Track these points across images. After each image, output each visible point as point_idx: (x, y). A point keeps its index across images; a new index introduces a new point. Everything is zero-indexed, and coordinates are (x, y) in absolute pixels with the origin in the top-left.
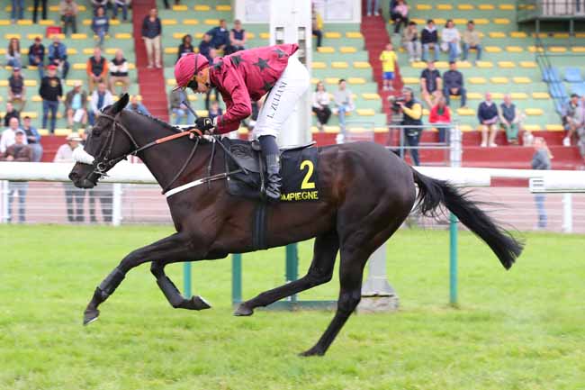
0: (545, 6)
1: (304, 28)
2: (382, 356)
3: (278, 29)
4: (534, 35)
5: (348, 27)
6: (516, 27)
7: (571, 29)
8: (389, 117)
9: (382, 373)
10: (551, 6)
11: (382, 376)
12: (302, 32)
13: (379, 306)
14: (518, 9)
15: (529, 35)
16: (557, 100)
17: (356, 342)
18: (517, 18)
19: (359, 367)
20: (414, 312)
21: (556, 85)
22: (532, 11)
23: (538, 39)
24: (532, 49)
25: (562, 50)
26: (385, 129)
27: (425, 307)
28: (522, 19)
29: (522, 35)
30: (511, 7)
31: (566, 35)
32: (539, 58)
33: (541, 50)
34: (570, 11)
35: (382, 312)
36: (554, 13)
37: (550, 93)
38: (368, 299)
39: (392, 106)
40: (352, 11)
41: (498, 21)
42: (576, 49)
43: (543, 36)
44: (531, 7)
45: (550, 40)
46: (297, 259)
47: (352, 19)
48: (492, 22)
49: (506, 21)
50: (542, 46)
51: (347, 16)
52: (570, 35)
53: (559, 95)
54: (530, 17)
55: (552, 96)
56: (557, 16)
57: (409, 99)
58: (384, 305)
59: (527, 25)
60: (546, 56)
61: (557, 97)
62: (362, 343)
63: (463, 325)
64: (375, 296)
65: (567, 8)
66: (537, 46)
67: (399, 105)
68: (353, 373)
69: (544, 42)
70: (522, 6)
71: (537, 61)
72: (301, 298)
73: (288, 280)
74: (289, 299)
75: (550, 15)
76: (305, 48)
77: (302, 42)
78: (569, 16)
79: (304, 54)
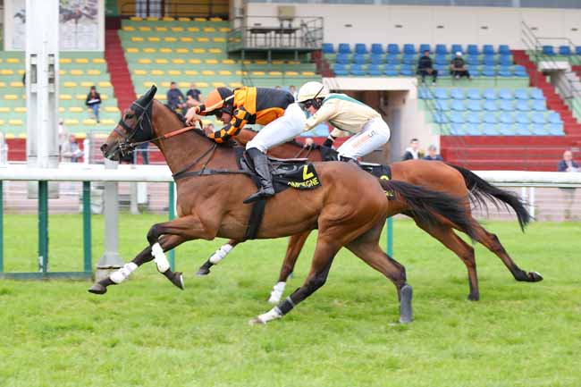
0: (249, 40)
1: (53, 55)
2: (113, 316)
3: (33, 56)
4: (240, 62)
5: (95, 55)
6: (226, 55)
7: (269, 58)
9: (113, 329)
10: (253, 40)
12: (52, 58)
14: (228, 42)
15: (236, 61)
17: (93, 305)
18: (228, 48)
19: (95, 324)
20: (141, 280)
22: (240, 43)
23: (243, 65)
24: (239, 73)
25: (261, 74)
27: (149, 277)
28: (231, 49)
29: (231, 62)
30: (223, 40)
31: (265, 62)
32: (245, 81)
33: (245, 73)
34: (268, 43)
36: (256, 45)
38: (105, 271)
40: (97, 42)
41: (212, 51)
42: (272, 73)
43: (247, 63)
44: (238, 40)
45: (253, 66)
47: (97, 47)
48: (207, 51)
49: (219, 51)
50: (247, 71)
51: (94, 45)
52: (269, 62)
54: (237, 48)
56: (258, 48)
59: (235, 54)
60: (250, 78)
62: (99, 305)
64: (110, 268)
65: (266, 41)
66: (243, 70)
68: (91, 329)
69: (248, 68)
70: (231, 39)
71: (243, 82)
72: (50, 269)
73: (40, 255)
74: (41, 271)
75: (253, 46)
76: (54, 71)
77: (52, 66)
78: (267, 48)
79: (54, 75)
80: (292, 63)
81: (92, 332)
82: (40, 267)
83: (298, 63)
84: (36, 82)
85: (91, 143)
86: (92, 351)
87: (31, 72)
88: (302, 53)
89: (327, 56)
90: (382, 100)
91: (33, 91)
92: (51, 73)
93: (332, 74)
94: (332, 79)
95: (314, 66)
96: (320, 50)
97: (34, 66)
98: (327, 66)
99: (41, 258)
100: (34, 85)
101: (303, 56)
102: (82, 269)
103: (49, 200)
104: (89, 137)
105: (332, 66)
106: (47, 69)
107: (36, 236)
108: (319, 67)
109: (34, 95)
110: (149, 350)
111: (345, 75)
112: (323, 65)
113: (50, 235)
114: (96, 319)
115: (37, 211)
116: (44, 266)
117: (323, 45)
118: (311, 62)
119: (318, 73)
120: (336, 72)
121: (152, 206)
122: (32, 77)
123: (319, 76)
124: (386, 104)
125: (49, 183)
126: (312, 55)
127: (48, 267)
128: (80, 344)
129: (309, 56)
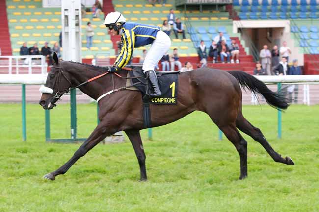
1: (77, 10)
2: (118, 164)
3: (65, 10)
4: (183, 12)
7: (201, 9)
9: (118, 172)
11: (118, 173)
12: (77, 12)
13: (114, 140)
15: (181, 12)
16: (194, 42)
17: (104, 157)
18: (176, 4)
21: (194, 35)
23: (185, 14)
24: (183, 18)
25: (197, 19)
26: (115, 57)
28: (178, 5)
29: (178, 12)
31: (198, 12)
32: (187, 23)
33: (187, 19)
35: (117, 143)
36: (193, 2)
37: (191, 39)
39: (118, 46)
42: (203, 19)
43: (188, 12)
45: (191, 14)
46: (76, 119)
49: (170, 6)
50: (188, 17)
52: (200, 12)
53: (195, 39)
54: (181, 4)
55: (192, 41)
58: (117, 140)
59: (180, 7)
60: (189, 21)
61: (195, 41)
62: (108, 158)
63: (155, 148)
64: (113, 136)
66: (185, 17)
68: (104, 172)
69: (188, 15)
72: (78, 137)
73: (72, 129)
74: (73, 138)
75: (191, 2)
76: (78, 19)
77: (77, 16)
78: (199, 3)
79: (78, 22)
80: (214, 12)
81: (104, 174)
82: (72, 135)
83: (218, 12)
84: (68, 26)
86: (106, 184)
87: (65, 20)
88: (221, 6)
89: (236, 8)
90: (268, 33)
91: (66, 31)
92: (77, 20)
93: (238, 18)
94: (239, 21)
95: (228, 14)
96: (231, 4)
97: (66, 17)
98: (236, 14)
99: (72, 130)
100: (66, 27)
101: (221, 8)
103: (77, 96)
104: (95, 58)
105: (239, 14)
106: (74, 18)
107: (69, 117)
108: (230, 14)
109: (67, 33)
111: (246, 19)
112: (233, 13)
113: (78, 117)
114: (107, 166)
115: (69, 102)
116: (74, 135)
117: (233, 1)
118: (226, 11)
119: (230, 18)
120: (242, 17)
122: (65, 22)
123: (231, 20)
124: (271, 36)
126: (226, 7)
127: (77, 135)
128: (98, 181)
129: (224, 8)
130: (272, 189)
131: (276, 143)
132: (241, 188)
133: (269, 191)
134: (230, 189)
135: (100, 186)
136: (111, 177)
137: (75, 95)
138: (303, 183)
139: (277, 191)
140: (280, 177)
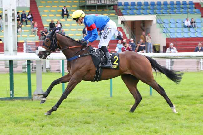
0: (88, 1)
1: (14, 10)
3: (6, 10)
4: (85, 10)
6: (79, 8)
7: (96, 8)
8: (40, 37)
9: (43, 120)
10: (90, 1)
11: (43, 121)
12: (13, 11)
13: (40, 98)
14: (80, 2)
18: (79, 5)
19: (35, 118)
20: (51, 99)
26: (39, 41)
27: (54, 98)
28: (81, 5)
30: (77, 2)
31: (95, 10)
34: (96, 3)
36: (91, 3)
38: (37, 96)
39: (41, 34)
41: (73, 6)
43: (87, 11)
44: (84, 2)
45: (90, 12)
46: (14, 84)
48: (71, 6)
49: (76, 6)
51: (26, 5)
54: (83, 4)
57: (46, 31)
59: (82, 7)
62: (35, 110)
63: (67, 103)
64: (39, 95)
67: (43, 33)
68: (34, 120)
72: (15, 96)
74: (11, 97)
75: (90, 4)
76: (14, 16)
77: (13, 14)
78: (95, 4)
79: (14, 18)
80: (105, 10)
81: (34, 121)
82: (11, 95)
83: (108, 10)
84: (7, 21)
85: (26, 44)
86: (35, 128)
87: (6, 17)
88: (110, 6)
89: (120, 7)
90: (142, 24)
91: (6, 24)
92: (13, 17)
93: (122, 14)
94: (122, 16)
96: (117, 5)
97: (6, 15)
98: (120, 11)
99: (11, 91)
100: (7, 22)
101: (110, 7)
102: (27, 95)
103: (14, 68)
104: (26, 42)
105: (122, 11)
107: (9, 82)
108: (116, 11)
109: (7, 26)
110: (58, 128)
111: (127, 15)
112: (118, 11)
113: (15, 82)
114: (35, 116)
115: (9, 72)
117: (118, 3)
118: (113, 10)
119: (116, 14)
121: (51, 69)
122: (5, 18)
123: (117, 15)
124: (144, 26)
125: (14, 61)
126: (113, 7)
127: (14, 95)
128: (30, 126)
129: (112, 7)
130: (147, 130)
131: (149, 99)
132: (126, 130)
133: (145, 132)
134: (119, 130)
135: (30, 129)
136: (38, 123)
137: (13, 67)
138: (168, 126)
139: (150, 132)
140: (151, 122)
